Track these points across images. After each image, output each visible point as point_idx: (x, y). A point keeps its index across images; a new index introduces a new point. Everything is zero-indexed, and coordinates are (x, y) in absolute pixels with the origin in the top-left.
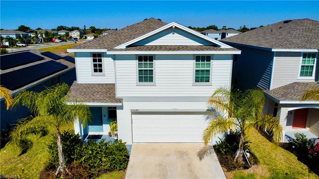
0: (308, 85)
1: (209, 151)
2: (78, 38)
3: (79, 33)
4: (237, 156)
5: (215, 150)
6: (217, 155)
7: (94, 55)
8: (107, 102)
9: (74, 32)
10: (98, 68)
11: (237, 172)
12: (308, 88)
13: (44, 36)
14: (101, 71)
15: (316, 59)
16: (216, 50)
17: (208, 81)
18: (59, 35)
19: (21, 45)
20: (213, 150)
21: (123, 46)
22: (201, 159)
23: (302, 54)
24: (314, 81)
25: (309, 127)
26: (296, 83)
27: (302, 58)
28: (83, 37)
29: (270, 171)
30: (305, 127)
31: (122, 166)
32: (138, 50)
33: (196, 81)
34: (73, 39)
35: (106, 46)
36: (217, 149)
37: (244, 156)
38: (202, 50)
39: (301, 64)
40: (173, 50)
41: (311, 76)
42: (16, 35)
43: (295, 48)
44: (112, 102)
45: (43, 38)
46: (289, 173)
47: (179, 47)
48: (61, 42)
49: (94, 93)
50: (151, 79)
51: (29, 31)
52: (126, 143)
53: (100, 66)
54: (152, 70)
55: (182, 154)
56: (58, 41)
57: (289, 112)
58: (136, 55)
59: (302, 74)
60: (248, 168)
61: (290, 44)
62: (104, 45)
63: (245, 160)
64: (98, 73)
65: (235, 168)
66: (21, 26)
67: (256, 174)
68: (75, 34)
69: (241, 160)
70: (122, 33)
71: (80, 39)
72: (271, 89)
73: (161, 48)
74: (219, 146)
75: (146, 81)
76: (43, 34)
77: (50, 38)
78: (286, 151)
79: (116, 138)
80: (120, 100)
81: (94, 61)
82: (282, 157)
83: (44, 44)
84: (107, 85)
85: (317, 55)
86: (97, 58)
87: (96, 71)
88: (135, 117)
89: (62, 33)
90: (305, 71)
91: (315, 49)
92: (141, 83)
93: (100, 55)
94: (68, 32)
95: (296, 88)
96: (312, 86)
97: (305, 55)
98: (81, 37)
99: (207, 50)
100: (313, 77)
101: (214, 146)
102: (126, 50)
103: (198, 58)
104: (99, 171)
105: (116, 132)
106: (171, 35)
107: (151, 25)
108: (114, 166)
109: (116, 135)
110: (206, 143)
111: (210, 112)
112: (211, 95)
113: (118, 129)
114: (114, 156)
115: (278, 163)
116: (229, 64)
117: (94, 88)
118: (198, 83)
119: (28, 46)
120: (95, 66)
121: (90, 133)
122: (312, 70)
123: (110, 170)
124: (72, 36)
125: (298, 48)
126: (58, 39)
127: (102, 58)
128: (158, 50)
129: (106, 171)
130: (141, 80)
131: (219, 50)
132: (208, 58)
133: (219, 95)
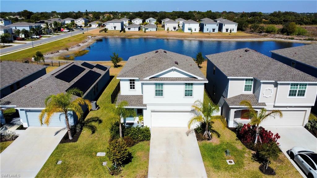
0: (248, 96)
1: (191, 132)
2: (83, 26)
3: (83, 21)
4: (204, 134)
5: (195, 131)
6: (196, 134)
7: (131, 80)
8: (139, 106)
9: (79, 20)
10: (132, 87)
11: (204, 142)
12: (248, 98)
13: (53, 27)
14: (134, 88)
15: (253, 82)
16: (195, 81)
17: (192, 96)
18: (67, 24)
19: (35, 37)
20: (194, 131)
21: (148, 78)
22: (188, 135)
23: (245, 79)
24: (252, 94)
25: (250, 119)
26: (242, 95)
27: (245, 81)
28: (88, 24)
29: (220, 141)
30: (248, 119)
31: (148, 139)
32: (155, 80)
33: (186, 96)
34: (79, 28)
35: (137, 76)
36: (196, 130)
37: (208, 134)
38: (188, 80)
39: (244, 85)
40: (173, 81)
41: (251, 91)
42: (30, 27)
43: (240, 76)
44: (141, 106)
45: (53, 29)
46: (229, 142)
47: (176, 79)
48: (69, 31)
49: (131, 101)
50: (162, 95)
51: (39, 22)
52: (149, 127)
53: (134, 86)
54: (162, 90)
55: (178, 133)
56: (66, 31)
57: (235, 111)
58: (154, 83)
59: (245, 90)
60: (209, 140)
61: (239, 74)
62: (136, 75)
63: (209, 136)
64: (132, 89)
65: (203, 140)
66: (24, 11)
67: (213, 143)
68: (80, 22)
69: (206, 136)
70: (144, 65)
71: (85, 26)
72: (228, 98)
73: (167, 79)
74: (197, 129)
75: (159, 95)
76: (53, 25)
77: (59, 27)
78: (232, 132)
79: (142, 125)
80: (145, 105)
81: (131, 83)
82: (229, 135)
83: (54, 34)
84: (137, 96)
85: (253, 80)
86: (132, 82)
87: (131, 88)
88: (153, 113)
89: (68, 21)
90: (247, 88)
91: (252, 77)
92: (157, 96)
93: (134, 80)
94: (73, 19)
95: (241, 98)
96: (250, 96)
97: (247, 80)
98: (86, 25)
99: (191, 80)
100: (252, 91)
101: (195, 129)
102: (149, 80)
103: (186, 84)
104: (137, 141)
105: (142, 122)
106: (172, 72)
107: (160, 58)
108: (144, 139)
109: (143, 123)
110: (189, 127)
111: (193, 111)
112: (193, 103)
113: (144, 119)
114: (144, 134)
115: (225, 138)
116: (203, 87)
117: (131, 98)
118: (186, 97)
119: (41, 37)
120: (131, 86)
121: (127, 122)
122: (251, 87)
123: (142, 140)
124: (77, 23)
125: (243, 76)
126: (66, 29)
127: (135, 82)
128: (165, 81)
129: (141, 141)
130: (156, 95)
131: (197, 81)
132: (192, 84)
133: (197, 103)
